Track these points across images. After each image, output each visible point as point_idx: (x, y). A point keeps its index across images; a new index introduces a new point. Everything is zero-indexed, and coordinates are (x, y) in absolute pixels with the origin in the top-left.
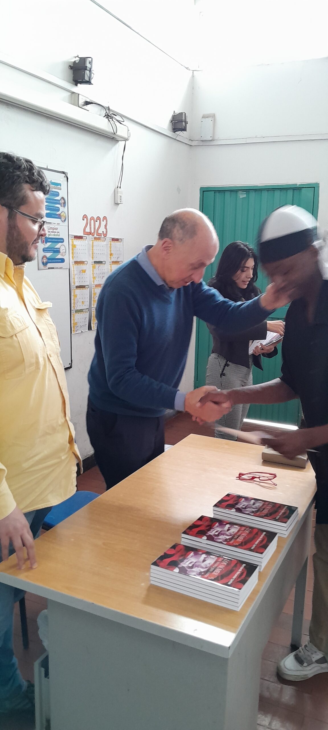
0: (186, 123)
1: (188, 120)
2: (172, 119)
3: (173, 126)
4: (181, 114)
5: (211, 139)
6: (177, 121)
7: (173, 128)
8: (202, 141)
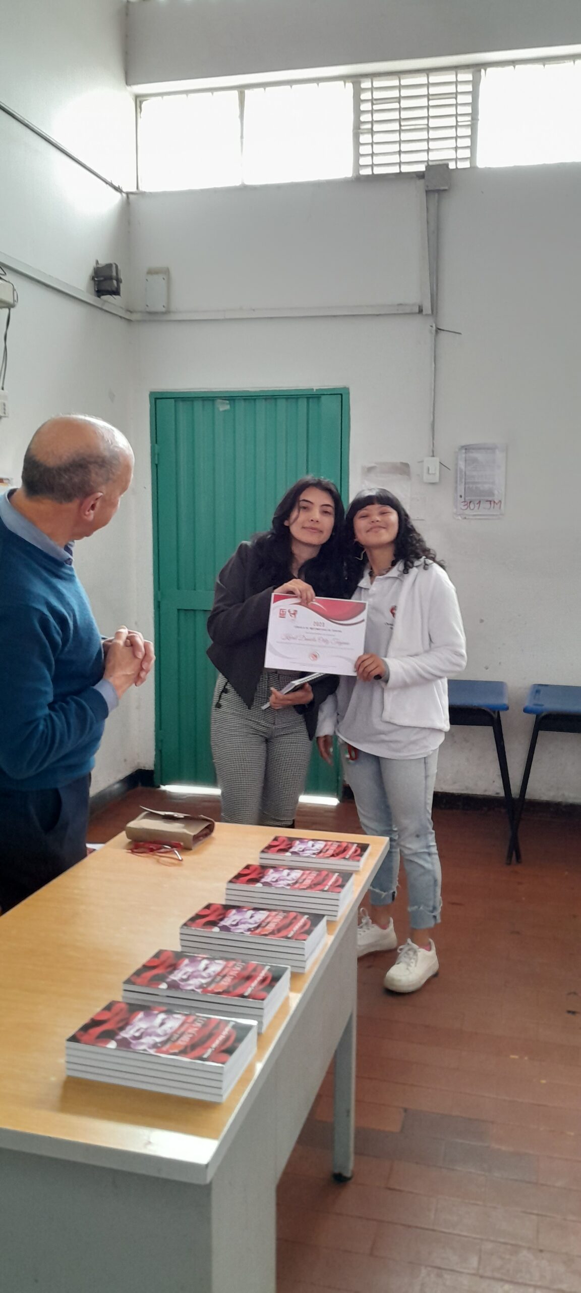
0: (119, 281)
1: (122, 276)
2: (93, 275)
3: (96, 287)
4: (109, 266)
5: (163, 310)
6: (102, 279)
7: (97, 290)
8: (150, 313)
